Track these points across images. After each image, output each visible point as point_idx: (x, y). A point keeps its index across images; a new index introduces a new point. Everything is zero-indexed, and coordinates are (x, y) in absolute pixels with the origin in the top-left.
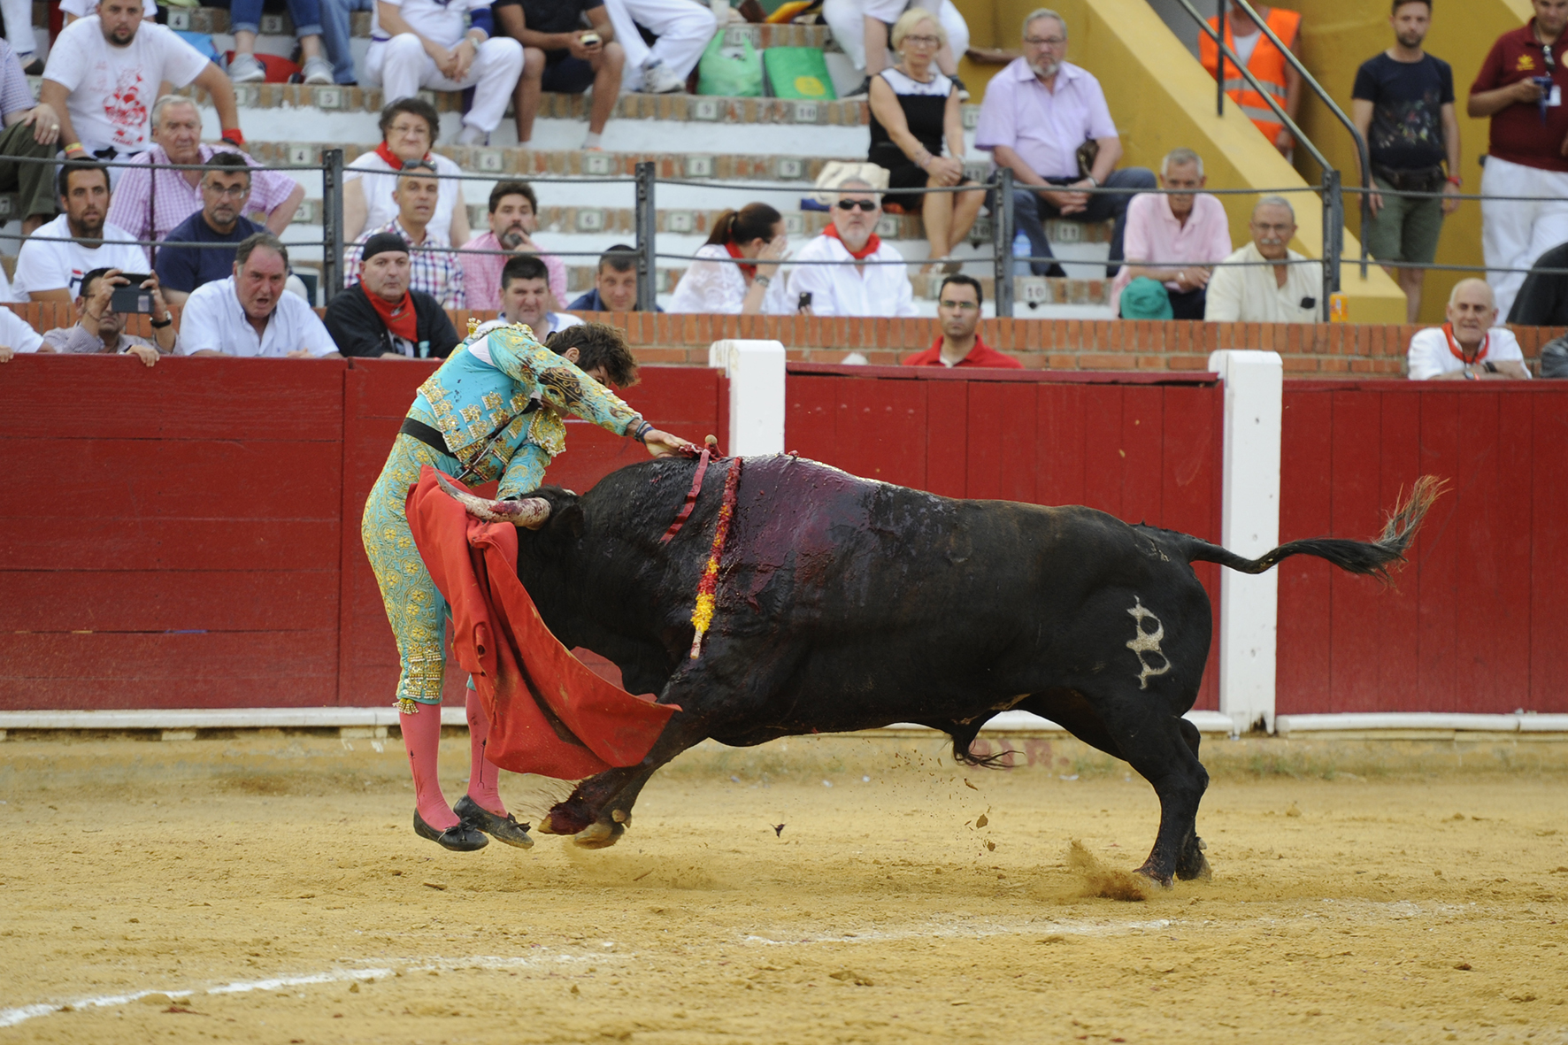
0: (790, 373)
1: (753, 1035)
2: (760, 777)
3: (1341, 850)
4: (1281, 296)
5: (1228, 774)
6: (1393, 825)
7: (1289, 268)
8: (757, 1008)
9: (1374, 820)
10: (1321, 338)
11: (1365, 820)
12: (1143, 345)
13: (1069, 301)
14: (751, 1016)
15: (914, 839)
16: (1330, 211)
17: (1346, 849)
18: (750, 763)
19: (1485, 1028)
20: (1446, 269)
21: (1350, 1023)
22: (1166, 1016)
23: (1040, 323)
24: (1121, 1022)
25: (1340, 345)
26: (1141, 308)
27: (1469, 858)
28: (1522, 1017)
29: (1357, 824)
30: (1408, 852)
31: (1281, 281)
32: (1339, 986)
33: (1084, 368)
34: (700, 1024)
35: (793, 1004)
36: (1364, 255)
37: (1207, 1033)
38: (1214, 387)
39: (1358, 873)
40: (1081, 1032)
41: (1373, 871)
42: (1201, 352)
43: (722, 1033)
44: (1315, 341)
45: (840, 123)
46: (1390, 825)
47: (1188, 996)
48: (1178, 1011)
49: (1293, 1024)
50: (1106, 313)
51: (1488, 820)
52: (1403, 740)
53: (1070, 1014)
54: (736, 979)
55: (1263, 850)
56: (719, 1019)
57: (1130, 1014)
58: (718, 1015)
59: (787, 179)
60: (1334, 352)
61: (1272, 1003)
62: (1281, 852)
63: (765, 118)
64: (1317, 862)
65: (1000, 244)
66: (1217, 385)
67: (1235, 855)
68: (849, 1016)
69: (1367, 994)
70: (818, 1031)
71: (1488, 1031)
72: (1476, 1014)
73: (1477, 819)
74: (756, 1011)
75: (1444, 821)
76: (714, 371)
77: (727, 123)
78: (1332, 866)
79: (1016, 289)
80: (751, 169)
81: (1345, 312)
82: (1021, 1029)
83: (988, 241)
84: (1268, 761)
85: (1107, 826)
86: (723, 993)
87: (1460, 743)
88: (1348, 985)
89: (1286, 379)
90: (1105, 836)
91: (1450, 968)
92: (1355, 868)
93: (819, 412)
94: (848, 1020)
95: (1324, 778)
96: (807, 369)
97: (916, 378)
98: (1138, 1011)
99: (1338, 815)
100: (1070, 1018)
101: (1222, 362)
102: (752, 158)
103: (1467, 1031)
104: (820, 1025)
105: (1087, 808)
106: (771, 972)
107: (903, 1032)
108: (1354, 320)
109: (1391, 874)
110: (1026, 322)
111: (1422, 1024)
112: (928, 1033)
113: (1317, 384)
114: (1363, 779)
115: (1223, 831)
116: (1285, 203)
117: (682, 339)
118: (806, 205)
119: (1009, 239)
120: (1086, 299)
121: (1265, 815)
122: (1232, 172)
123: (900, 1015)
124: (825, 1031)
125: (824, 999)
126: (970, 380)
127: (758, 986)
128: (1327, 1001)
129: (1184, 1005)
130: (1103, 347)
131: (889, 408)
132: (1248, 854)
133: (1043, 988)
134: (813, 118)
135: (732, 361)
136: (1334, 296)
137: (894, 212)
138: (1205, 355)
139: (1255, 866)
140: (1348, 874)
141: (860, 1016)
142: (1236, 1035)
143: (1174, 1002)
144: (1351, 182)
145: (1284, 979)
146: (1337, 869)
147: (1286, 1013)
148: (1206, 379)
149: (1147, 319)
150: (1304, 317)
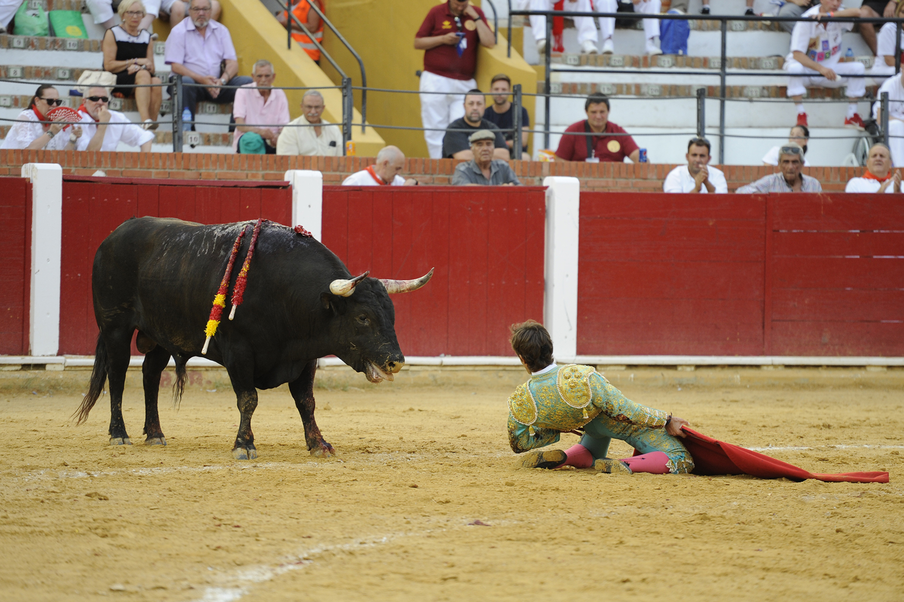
0: (65, 181)
1: (44, 527)
2: (48, 392)
3: (352, 427)
4: (318, 140)
6: (378, 414)
7: (323, 127)
8: (47, 513)
9: (369, 411)
10: (342, 164)
11: (364, 411)
12: (250, 167)
13: (212, 144)
14: (43, 516)
15: (130, 424)
16: (346, 99)
17: (354, 426)
18: (43, 385)
19: (424, 518)
20: (405, 129)
21: (357, 516)
22: (262, 514)
23: (197, 155)
24: (238, 517)
25: (352, 168)
26: (247, 148)
27: (417, 430)
28: (443, 512)
29: (360, 413)
30: (386, 428)
31: (318, 134)
32: (350, 497)
33: (220, 179)
34: (16, 521)
35: (66, 510)
36: (364, 121)
37: (283, 522)
38: (286, 190)
39: (360, 438)
40: (218, 522)
41: (368, 437)
42: (280, 171)
43: (27, 526)
44: (339, 166)
45: (90, 50)
46: (376, 414)
47: (273, 503)
48: (268, 511)
49: (328, 517)
50: (232, 150)
51: (426, 411)
53: (212, 513)
54: (36, 497)
56: (26, 519)
57: (243, 513)
58: (25, 517)
59: (62, 79)
61: (316, 506)
63: (50, 47)
64: (340, 433)
65: (175, 115)
66: (290, 187)
68: (95, 516)
69: (365, 501)
70: (79, 524)
71: (426, 519)
72: (420, 510)
73: (421, 411)
74: (46, 514)
75: (404, 412)
76: (24, 179)
77: (29, 50)
78: (347, 435)
79: (184, 138)
80: (43, 74)
81: (354, 150)
82: (186, 522)
83: (169, 113)
85: (231, 416)
86: (28, 505)
87: (412, 371)
88: (355, 496)
89: (325, 185)
90: (230, 421)
91: (407, 487)
92: (359, 436)
93: (80, 201)
94: (94, 518)
95: (343, 390)
96: (74, 179)
97: (132, 184)
98: (247, 511)
99: (350, 409)
100: (212, 516)
101: (290, 176)
102: (43, 68)
103: (416, 519)
104: (80, 521)
105: (221, 406)
106: (54, 494)
107: (124, 524)
108: (359, 155)
109: (377, 439)
110: (189, 155)
111: (393, 516)
112: (138, 524)
114: (363, 391)
116: (319, 94)
117: (7, 163)
118: (72, 93)
119: (180, 112)
120: (220, 143)
122: (297, 79)
123: (123, 515)
124: (83, 524)
125: (82, 507)
126: (160, 185)
127: (47, 501)
128: (345, 504)
129: (272, 507)
130: (229, 168)
131: (117, 199)
133: (198, 500)
134: (76, 48)
135: (34, 174)
136: (348, 143)
137: (119, 97)
138: (283, 172)
140: (356, 439)
141: (101, 516)
142: (298, 523)
143: (266, 506)
144: (357, 83)
145: (324, 494)
146: (350, 437)
147: (324, 511)
148: (283, 185)
149: (252, 154)
150: (330, 152)
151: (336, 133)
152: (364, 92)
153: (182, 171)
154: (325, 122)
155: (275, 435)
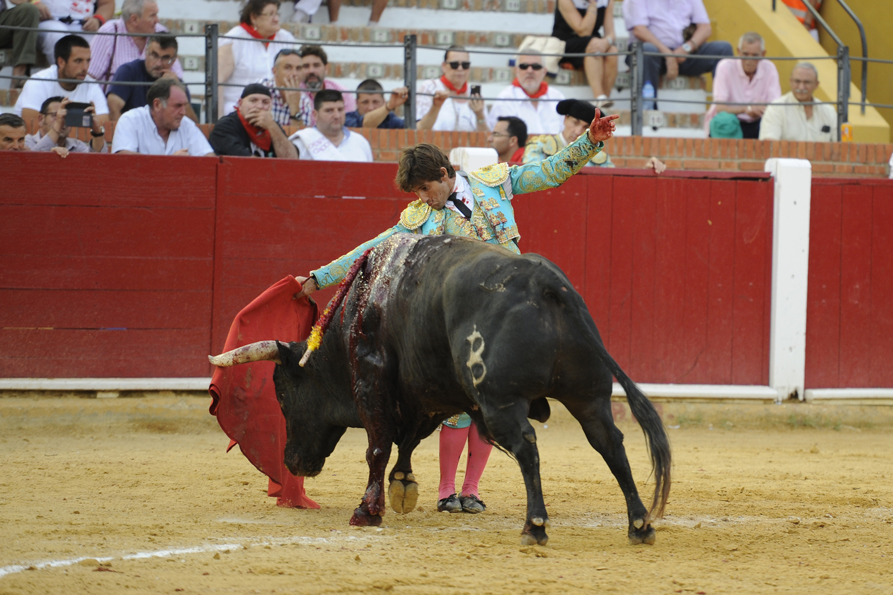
1: (470, 588)
3: (844, 474)
4: (809, 124)
5: (774, 426)
6: (877, 459)
7: (814, 107)
8: (473, 571)
9: (865, 456)
10: (836, 151)
11: (860, 456)
12: (724, 155)
13: (678, 126)
14: (469, 576)
16: (842, 72)
17: (847, 474)
21: (848, 584)
22: (732, 578)
23: (660, 140)
24: (704, 582)
25: (847, 156)
26: (722, 131)
29: (854, 458)
30: (886, 476)
31: (809, 115)
32: (841, 560)
33: (687, 169)
34: (437, 581)
35: (496, 568)
36: (863, 99)
37: (758, 589)
38: (768, 182)
39: (854, 489)
40: (678, 588)
41: (864, 488)
42: (760, 159)
43: (450, 586)
44: (832, 153)
45: (534, 11)
46: (875, 459)
47: (746, 566)
48: (740, 575)
49: (812, 584)
50: (701, 134)
52: (884, 406)
53: (671, 576)
54: (460, 552)
55: (794, 474)
56: (449, 578)
57: (709, 577)
58: (448, 575)
59: (501, 47)
60: (844, 160)
61: (799, 570)
62: (807, 475)
63: (487, 8)
64: (829, 482)
65: (635, 89)
66: (770, 180)
67: (777, 477)
68: (531, 576)
69: (859, 565)
70: (512, 586)
74: (472, 573)
77: (463, 11)
78: (838, 485)
79: (644, 118)
80: (478, 40)
81: (851, 135)
82: (640, 586)
83: (627, 88)
84: (799, 418)
85: (697, 458)
86: (452, 561)
89: (814, 177)
90: (696, 464)
92: (853, 486)
94: (531, 579)
95: (834, 429)
98: (714, 575)
99: (843, 452)
100: (671, 579)
101: (774, 166)
102: (478, 33)
104: (513, 582)
105: (685, 446)
106: (482, 548)
107: (565, 587)
108: (857, 141)
109: (875, 490)
110: (650, 140)
112: (581, 588)
113: (833, 180)
114: (859, 430)
115: (770, 462)
116: (812, 67)
119: (640, 86)
120: (688, 125)
121: (797, 452)
122: (783, 48)
123: (564, 576)
124: (516, 586)
125: (515, 566)
126: (614, 175)
127: (474, 557)
128: (833, 570)
129: (744, 571)
130: (698, 155)
131: (562, 193)
132: (786, 476)
133: (654, 560)
134: (517, 9)
135: (464, 162)
136: (844, 126)
137: (568, 68)
138: (762, 161)
139: (790, 484)
140: (848, 490)
141: (539, 577)
142: (776, 590)
143: (737, 570)
144: (855, 53)
145: (807, 556)
146: (842, 486)
147: (807, 577)
148: (763, 176)
149: (726, 138)
150: (824, 138)
151: (830, 114)
152: (865, 65)
153: (641, 158)
154: (817, 100)
155: (750, 482)
